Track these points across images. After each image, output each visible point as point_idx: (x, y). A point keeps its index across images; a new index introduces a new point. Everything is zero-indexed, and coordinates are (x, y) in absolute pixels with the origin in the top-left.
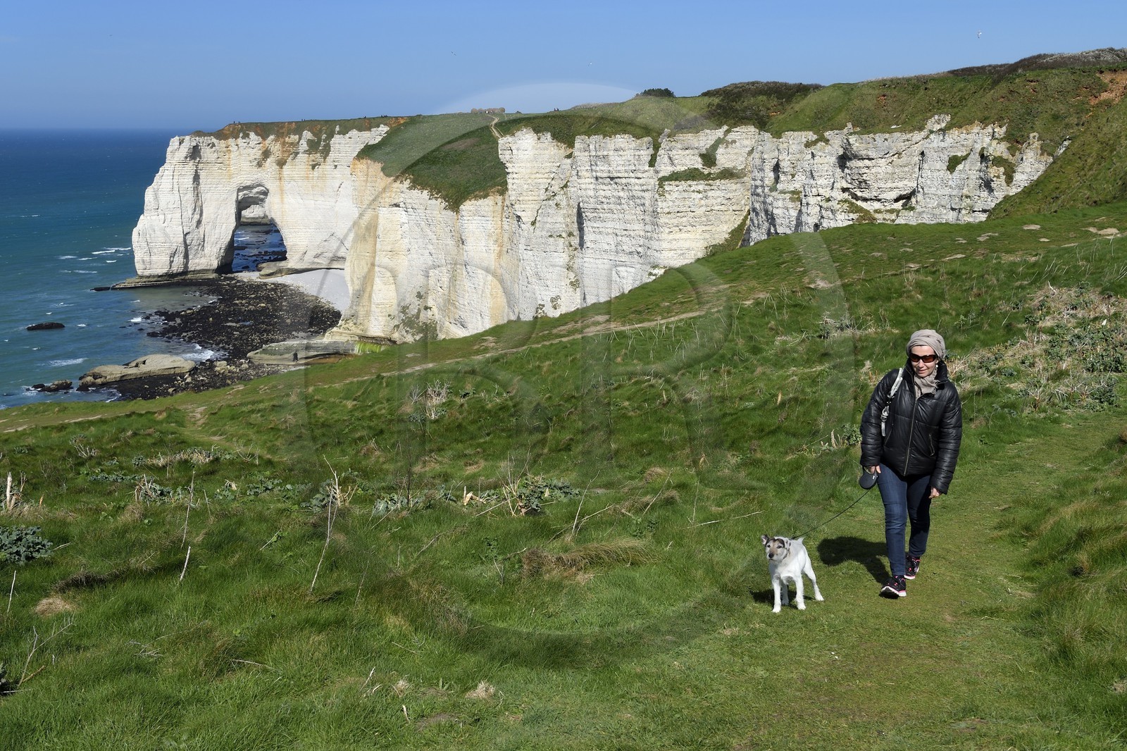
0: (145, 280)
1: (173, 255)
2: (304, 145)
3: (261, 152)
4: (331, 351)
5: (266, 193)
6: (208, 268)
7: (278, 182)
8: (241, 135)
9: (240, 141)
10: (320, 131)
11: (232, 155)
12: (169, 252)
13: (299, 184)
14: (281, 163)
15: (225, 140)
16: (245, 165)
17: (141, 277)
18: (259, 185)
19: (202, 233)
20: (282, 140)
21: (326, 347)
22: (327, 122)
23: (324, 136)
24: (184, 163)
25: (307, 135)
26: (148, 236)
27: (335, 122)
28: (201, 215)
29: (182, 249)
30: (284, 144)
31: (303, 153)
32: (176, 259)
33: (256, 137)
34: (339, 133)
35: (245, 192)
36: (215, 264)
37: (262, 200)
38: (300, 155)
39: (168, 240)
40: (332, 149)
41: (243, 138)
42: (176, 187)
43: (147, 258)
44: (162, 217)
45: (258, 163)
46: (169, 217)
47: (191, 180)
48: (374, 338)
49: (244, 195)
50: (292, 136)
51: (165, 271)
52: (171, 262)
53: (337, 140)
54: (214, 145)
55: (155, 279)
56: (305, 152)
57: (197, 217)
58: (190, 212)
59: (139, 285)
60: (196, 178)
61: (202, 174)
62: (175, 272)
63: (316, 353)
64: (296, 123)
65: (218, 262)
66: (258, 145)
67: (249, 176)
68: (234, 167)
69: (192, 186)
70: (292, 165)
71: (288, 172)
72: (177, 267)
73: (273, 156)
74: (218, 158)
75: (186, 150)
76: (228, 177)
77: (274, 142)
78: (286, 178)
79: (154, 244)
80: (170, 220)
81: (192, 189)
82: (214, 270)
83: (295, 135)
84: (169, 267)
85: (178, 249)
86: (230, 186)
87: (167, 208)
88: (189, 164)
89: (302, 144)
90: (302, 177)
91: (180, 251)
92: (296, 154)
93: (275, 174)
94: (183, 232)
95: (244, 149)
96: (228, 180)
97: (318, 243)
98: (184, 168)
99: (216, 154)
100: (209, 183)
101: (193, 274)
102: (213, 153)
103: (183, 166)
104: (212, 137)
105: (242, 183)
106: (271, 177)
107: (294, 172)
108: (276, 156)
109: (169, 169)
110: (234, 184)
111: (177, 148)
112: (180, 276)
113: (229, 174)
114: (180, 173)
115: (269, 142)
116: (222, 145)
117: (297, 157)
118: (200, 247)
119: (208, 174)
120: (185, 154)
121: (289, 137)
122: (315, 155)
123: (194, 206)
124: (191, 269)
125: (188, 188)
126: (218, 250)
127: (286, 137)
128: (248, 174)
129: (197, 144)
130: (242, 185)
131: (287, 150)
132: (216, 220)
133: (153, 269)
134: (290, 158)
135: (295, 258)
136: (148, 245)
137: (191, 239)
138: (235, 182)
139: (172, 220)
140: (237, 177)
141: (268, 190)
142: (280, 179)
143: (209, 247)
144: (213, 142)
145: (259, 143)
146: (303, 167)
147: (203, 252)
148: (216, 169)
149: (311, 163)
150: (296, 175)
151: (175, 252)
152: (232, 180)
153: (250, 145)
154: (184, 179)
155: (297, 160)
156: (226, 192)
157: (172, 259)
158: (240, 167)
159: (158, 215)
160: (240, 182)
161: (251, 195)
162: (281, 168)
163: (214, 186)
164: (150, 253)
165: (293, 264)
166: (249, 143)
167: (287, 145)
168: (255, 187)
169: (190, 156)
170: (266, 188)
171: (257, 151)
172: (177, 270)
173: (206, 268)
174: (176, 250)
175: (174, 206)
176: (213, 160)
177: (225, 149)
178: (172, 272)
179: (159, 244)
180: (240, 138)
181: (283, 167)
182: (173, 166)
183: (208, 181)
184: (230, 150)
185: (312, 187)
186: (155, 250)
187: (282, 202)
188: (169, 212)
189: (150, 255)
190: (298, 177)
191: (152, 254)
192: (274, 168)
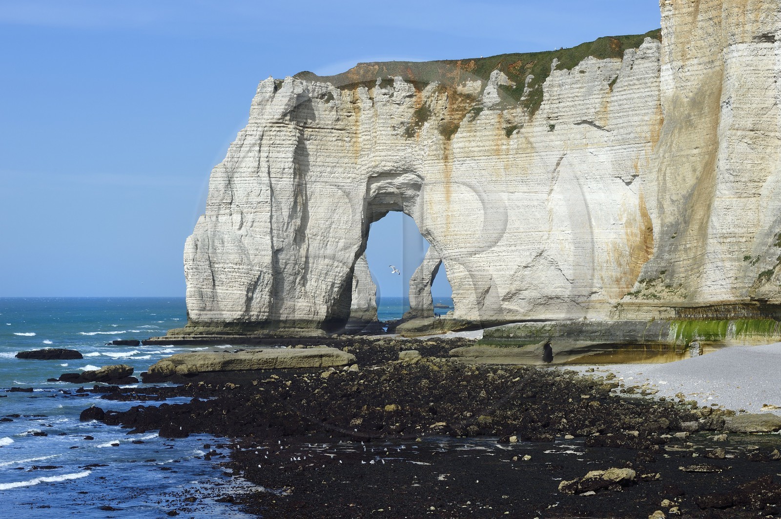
0: (201, 329)
1: (252, 288)
2: (492, 95)
3: (412, 111)
4: (619, 339)
5: (417, 186)
6: (310, 317)
7: (441, 165)
9: (377, 91)
10: (523, 71)
11: (363, 116)
12: (246, 281)
13: (482, 164)
14: (448, 131)
16: (384, 134)
17: (196, 324)
18: (406, 171)
19: (303, 252)
20: (450, 90)
21: (608, 331)
22: (533, 55)
23: (529, 78)
24: (279, 122)
25: (499, 77)
26: (211, 250)
27: (548, 55)
28: (305, 219)
29: (268, 277)
30: (454, 96)
31: (490, 109)
32: (257, 295)
33: (406, 86)
34: (559, 67)
35: (382, 183)
36: (323, 311)
37: (411, 199)
38: (486, 112)
39: (245, 260)
40: (546, 96)
41: (382, 86)
42: (264, 165)
43: (207, 290)
44: (237, 218)
45: (407, 130)
46: (249, 217)
47: (290, 155)
48: (711, 306)
49: (380, 188)
50: (469, 83)
51: (237, 315)
52: (249, 300)
53: (556, 79)
54: (331, 98)
55: (219, 329)
56: (494, 107)
57: (296, 222)
58: (286, 212)
59: (190, 338)
60: (300, 153)
61: (310, 146)
62: (253, 319)
63: (589, 343)
64: (477, 60)
65: (328, 309)
66: (408, 99)
67: (390, 153)
68: (364, 137)
69: (291, 164)
70: (470, 131)
71: (461, 145)
72: (258, 310)
73: (434, 118)
74: (338, 120)
75: (286, 100)
76: (353, 155)
77: (437, 94)
78: (458, 155)
79: (221, 265)
80: (250, 225)
81: (292, 171)
82: (319, 322)
83: (474, 80)
84: (244, 309)
85: (262, 278)
86: (355, 171)
87: (247, 203)
88: (289, 126)
89: (489, 94)
90: (488, 151)
91: (266, 282)
92: (478, 111)
93: (436, 150)
94: (272, 247)
95: (384, 105)
96: (353, 160)
97: (512, 273)
98: (279, 133)
99: (334, 113)
100: (321, 164)
101: (285, 327)
102: (331, 111)
103: (278, 129)
104: (329, 83)
105: (376, 166)
106: (429, 155)
107: (473, 144)
108: (439, 119)
109: (254, 133)
110: (363, 168)
111: (270, 97)
112: (263, 328)
113: (355, 149)
114: (271, 142)
115: (428, 94)
116: (345, 99)
117: (478, 117)
118: (299, 278)
119: (319, 147)
120: (283, 107)
121: (464, 86)
122: (512, 111)
123: (292, 204)
124: (283, 317)
125: (284, 169)
126: (329, 288)
127: (458, 85)
128: (388, 150)
129: (304, 91)
130: (377, 170)
131: (459, 107)
132: (329, 232)
133: (216, 310)
134: (465, 119)
135: (467, 301)
136: (210, 266)
137: (284, 261)
138: (366, 165)
139: (255, 224)
140: (368, 154)
141: (422, 179)
142: (446, 158)
143: (313, 280)
144: (330, 93)
145: (411, 96)
146: (491, 133)
147: (303, 288)
148: (334, 139)
149: (504, 126)
150: (477, 149)
151: (256, 283)
152: (359, 161)
153: (393, 99)
154: (279, 152)
155: (478, 121)
156: (349, 181)
157: (250, 294)
158: (375, 137)
159: (231, 215)
160: (373, 164)
161: (391, 190)
162: (449, 139)
163: (329, 169)
164: (214, 280)
165: (464, 313)
166: (392, 95)
167: (460, 99)
168: (400, 175)
169: (291, 112)
170: (419, 176)
171: (406, 110)
172: (258, 316)
173: (306, 317)
174: (258, 279)
175: (260, 199)
176: (330, 122)
177: (350, 106)
178: (249, 319)
179: (230, 265)
180: (377, 86)
181: (452, 136)
182: (260, 129)
183: (319, 160)
184: (358, 108)
185: (506, 168)
186: (223, 276)
187: (448, 200)
188: (250, 210)
189: (214, 285)
190: (480, 151)
191: (217, 283)
192: (434, 139)
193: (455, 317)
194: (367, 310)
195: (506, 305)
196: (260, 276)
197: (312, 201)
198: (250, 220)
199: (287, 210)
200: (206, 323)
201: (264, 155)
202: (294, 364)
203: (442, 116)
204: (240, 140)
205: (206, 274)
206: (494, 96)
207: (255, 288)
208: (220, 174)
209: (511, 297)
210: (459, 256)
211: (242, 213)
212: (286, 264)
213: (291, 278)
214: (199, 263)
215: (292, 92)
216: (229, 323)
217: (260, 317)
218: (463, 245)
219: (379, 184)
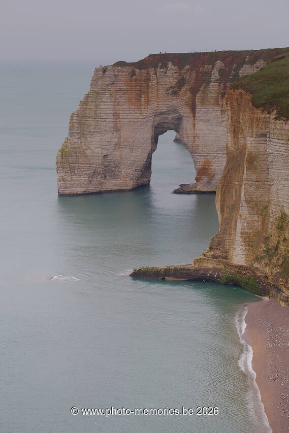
1: (91, 176)
2: (215, 74)
3: (177, 80)
8: (160, 65)
11: (151, 84)
13: (210, 111)
14: (194, 91)
15: (145, 69)
16: (162, 93)
18: (173, 112)
24: (105, 90)
30: (198, 73)
32: (94, 179)
33: (174, 67)
34: (248, 63)
38: (212, 84)
45: (174, 91)
49: (160, 120)
50: (206, 66)
51: (83, 190)
52: (90, 182)
53: (246, 69)
54: (134, 74)
56: (216, 81)
61: (123, 100)
62: (93, 191)
65: (134, 183)
66: (174, 74)
68: (151, 95)
69: (111, 112)
71: (200, 100)
73: (187, 84)
74: (138, 86)
75: (108, 79)
76: (146, 104)
77: (189, 71)
81: (112, 115)
83: (209, 64)
86: (147, 112)
87: (88, 132)
90: (213, 104)
91: (98, 172)
92: (209, 83)
93: (188, 102)
95: (162, 78)
96: (146, 107)
98: (105, 96)
100: (128, 109)
103: (104, 93)
104: (133, 67)
105: (158, 110)
108: (190, 85)
109: (92, 96)
110: (151, 111)
111: (100, 77)
114: (101, 100)
115: (185, 72)
116: (141, 74)
117: (209, 86)
119: (127, 101)
120: (107, 82)
127: (201, 67)
128: (164, 101)
132: (133, 144)
133: (72, 188)
134: (202, 87)
136: (69, 166)
137: (109, 161)
139: (93, 143)
140: (153, 104)
141: (182, 116)
146: (214, 95)
149: (221, 92)
151: (93, 173)
152: (149, 107)
156: (143, 117)
157: (90, 179)
158: (157, 95)
160: (156, 108)
161: (166, 121)
162: (194, 96)
164: (71, 173)
166: (166, 73)
167: (201, 75)
168: (170, 114)
169: (112, 84)
171: (173, 80)
175: (95, 130)
176: (133, 88)
179: (80, 165)
180: (159, 68)
182: (95, 94)
184: (149, 79)
187: (194, 128)
188: (90, 136)
190: (209, 104)
192: (187, 96)
196: (95, 170)
204: (85, 99)
205: (67, 170)
208: (74, 118)
211: (86, 138)
216: (80, 194)
217: (96, 190)
218: (201, 152)
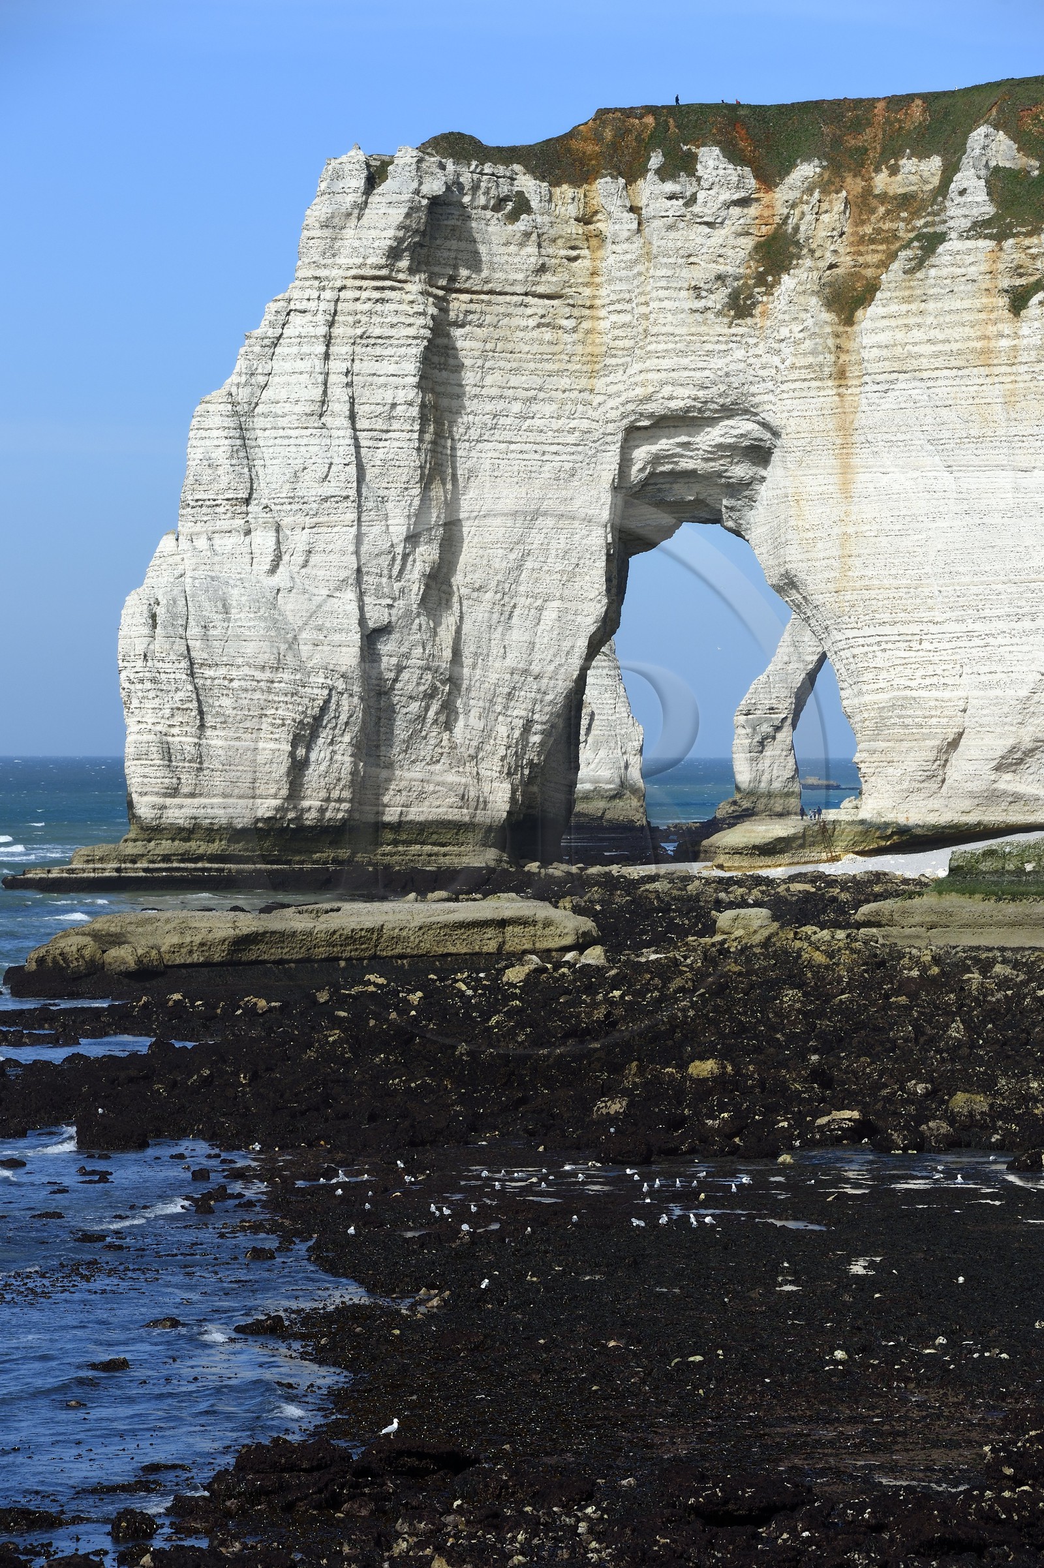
0: (166, 846)
5: (759, 454)
6: (464, 815)
7: (828, 393)
9: (650, 189)
12: (289, 713)
15: (576, 183)
17: (153, 831)
18: (728, 411)
19: (446, 636)
20: (854, 185)
24: (383, 277)
25: (990, 144)
26: (194, 631)
28: (450, 545)
29: (348, 706)
31: (965, 235)
32: (319, 753)
35: (664, 444)
36: (499, 799)
37: (741, 489)
39: (288, 658)
41: (664, 174)
42: (339, 394)
43: (184, 741)
44: (264, 541)
45: (734, 297)
46: (298, 541)
47: (411, 367)
55: (215, 847)
57: (427, 554)
58: (399, 528)
59: (137, 870)
60: (439, 363)
61: (466, 342)
64: (930, 99)
65: (514, 791)
66: (736, 211)
67: (685, 361)
68: (614, 318)
69: (412, 394)
70: (908, 300)
71: (883, 338)
72: (323, 794)
73: (808, 262)
74: (542, 269)
75: (398, 215)
76: (585, 368)
77: (816, 195)
78: (872, 367)
79: (222, 671)
80: (299, 559)
81: (415, 411)
82: (490, 829)
83: (923, 155)
84: (284, 792)
85: (333, 706)
86: (590, 413)
87: (292, 499)
88: (408, 287)
89: (962, 192)
90: (960, 353)
91: (343, 718)
92: (931, 242)
93: (814, 353)
94: (362, 621)
95: (670, 228)
96: (583, 382)
97: (1024, 693)
98: (379, 307)
99: (531, 249)
100: (494, 392)
101: (395, 843)
102: (522, 245)
103: (377, 295)
104: (517, 167)
105: (648, 399)
106: (793, 367)
107: (917, 335)
108: (823, 264)
109: (312, 305)
110: (612, 403)
111: (355, 205)
112: (335, 843)
113: (589, 349)
114: (359, 332)
115: (793, 195)
116: (560, 210)
117: (933, 260)
118: (435, 707)
119: (489, 346)
120: (391, 233)
121: (894, 171)
122: (1027, 242)
123: (417, 502)
124: (391, 815)
125: (394, 405)
126: (517, 733)
127: (878, 170)
128: (682, 353)
129: (448, 188)
130: (650, 407)
131: (878, 231)
132: (516, 581)
133: (208, 796)
134: (896, 266)
135: (899, 772)
136: (192, 674)
137: (394, 660)
138: (618, 394)
139: (314, 559)
140: (625, 366)
141: (776, 434)
142: (841, 374)
143: (474, 713)
144: (520, 194)
145: (744, 202)
146: (967, 304)
147: (446, 736)
148: (532, 322)
149: (1005, 283)
150: (928, 349)
151: (318, 719)
152: (600, 384)
153: (696, 209)
154: (379, 358)
155: (933, 272)
156: (571, 439)
157: (301, 752)
158: (646, 317)
159: (248, 532)
160: (640, 392)
161: (686, 464)
162: (849, 321)
163: (516, 407)
164: (201, 713)
165: (889, 803)
166: (693, 200)
167: (882, 210)
168: (712, 421)
169: (414, 249)
170: (765, 425)
171: (732, 241)
172: (322, 811)
173: (454, 815)
174: (324, 709)
175: (328, 489)
176: (520, 276)
177: (576, 229)
178: (299, 818)
179: (246, 671)
180: (650, 175)
181: (859, 313)
182: (328, 295)
183: (489, 380)
184: (599, 235)
185: (1009, 402)
186: (226, 702)
187: (846, 492)
188: (300, 519)
189: (202, 726)
190: (936, 355)
191: (209, 720)
192: (810, 322)
193: (864, 814)
194: (617, 796)
195: (1008, 782)
196: (327, 702)
197: (471, 494)
198: (302, 547)
199: (403, 521)
200: (181, 829)
201: (337, 366)
202: (427, 944)
203: (830, 258)
204: (272, 325)
205: (180, 695)
206: (979, 199)
207: (314, 736)
208: (217, 421)
209: (1021, 761)
210: (875, 648)
211: (278, 529)
212: (400, 669)
213: (415, 707)
214: (161, 664)
215: (417, 192)
216: (244, 831)
217: (328, 815)
218: (886, 617)
219: (654, 448)
